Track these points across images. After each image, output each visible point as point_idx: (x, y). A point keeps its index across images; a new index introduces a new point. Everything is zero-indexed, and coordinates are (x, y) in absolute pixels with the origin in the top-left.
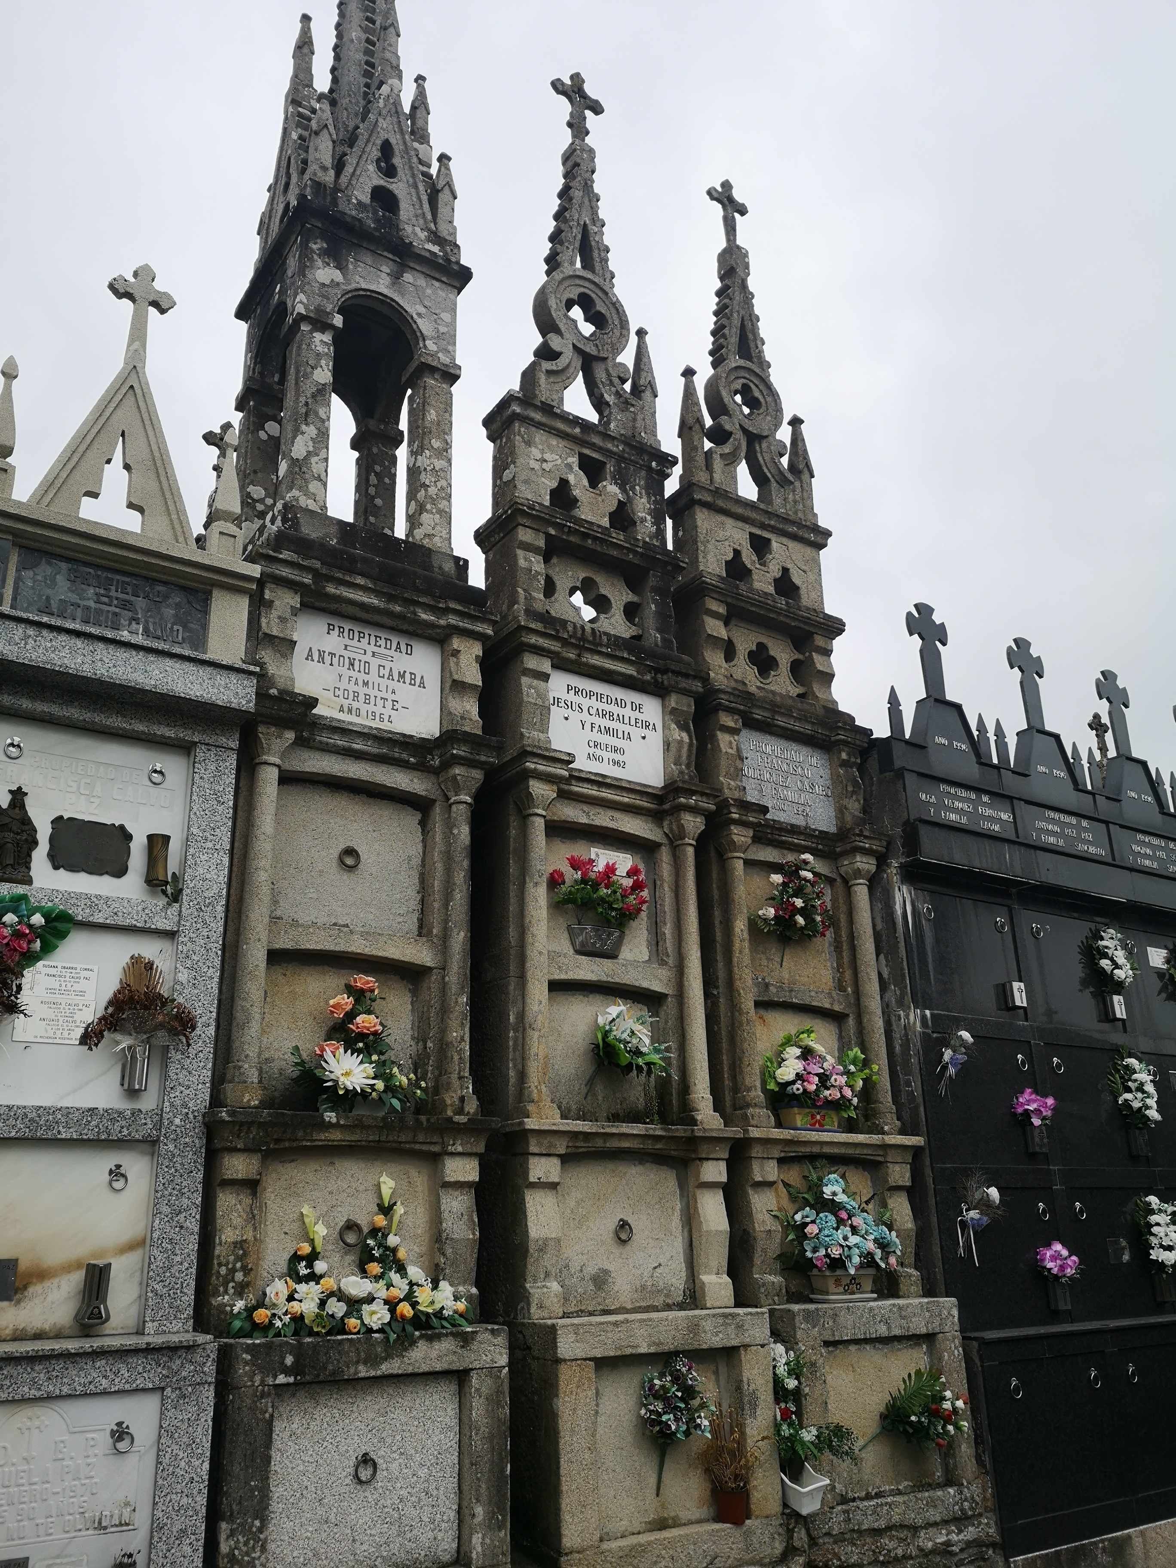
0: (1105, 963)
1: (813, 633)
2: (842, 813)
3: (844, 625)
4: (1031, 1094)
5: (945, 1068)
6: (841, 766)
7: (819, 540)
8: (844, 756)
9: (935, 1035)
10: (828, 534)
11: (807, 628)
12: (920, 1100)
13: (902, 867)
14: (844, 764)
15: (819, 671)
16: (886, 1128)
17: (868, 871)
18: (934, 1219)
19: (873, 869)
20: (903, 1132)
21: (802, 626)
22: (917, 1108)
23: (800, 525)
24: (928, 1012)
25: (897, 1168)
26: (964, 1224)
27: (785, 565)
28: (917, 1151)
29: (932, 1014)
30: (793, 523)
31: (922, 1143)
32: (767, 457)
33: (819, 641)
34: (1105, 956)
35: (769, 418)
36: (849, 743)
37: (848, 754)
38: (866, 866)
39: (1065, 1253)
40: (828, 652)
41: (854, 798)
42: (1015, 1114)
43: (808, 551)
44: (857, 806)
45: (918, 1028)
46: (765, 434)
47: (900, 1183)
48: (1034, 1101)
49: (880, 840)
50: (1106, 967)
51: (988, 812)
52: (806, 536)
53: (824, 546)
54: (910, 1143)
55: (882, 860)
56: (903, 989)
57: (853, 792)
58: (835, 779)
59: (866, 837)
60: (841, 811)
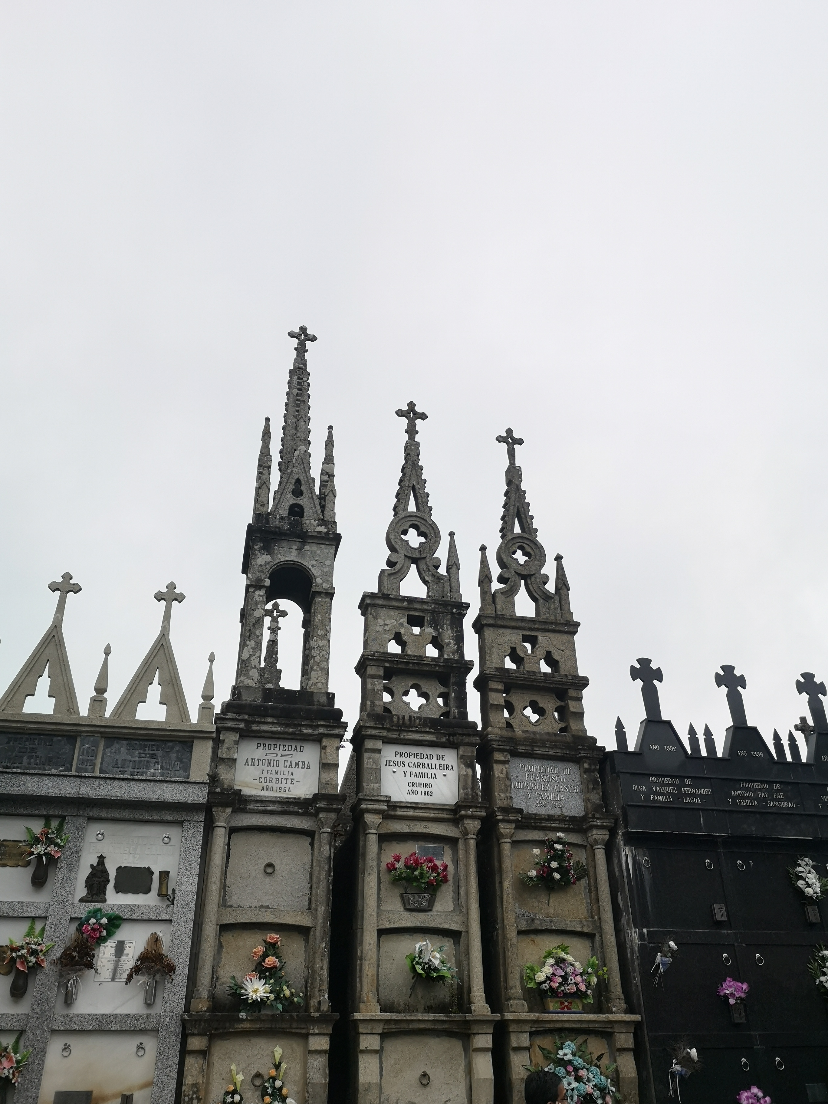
0: (801, 883)
1: (567, 689)
2: (587, 803)
3: (588, 680)
4: (730, 982)
5: (658, 967)
6: (585, 772)
7: (572, 629)
8: (586, 766)
9: (651, 945)
10: (578, 624)
11: (561, 686)
12: (640, 989)
13: (624, 834)
15: (572, 712)
16: (614, 1009)
17: (603, 840)
18: (651, 1071)
19: (607, 837)
20: (627, 1012)
21: (558, 686)
22: (639, 996)
23: (556, 624)
24: (645, 930)
25: (623, 1036)
26: (673, 1075)
27: (548, 649)
28: (637, 1026)
29: (648, 931)
30: (552, 623)
31: (640, 1019)
32: (535, 586)
33: (572, 693)
35: (536, 562)
36: (589, 757)
37: (590, 764)
38: (601, 837)
39: (760, 1094)
40: (580, 699)
41: (595, 791)
42: (719, 996)
43: (565, 637)
44: (597, 796)
45: (637, 941)
46: (532, 573)
47: (625, 1046)
48: (731, 987)
49: (609, 819)
50: (801, 886)
51: (690, 791)
52: (562, 629)
53: (575, 632)
54: (629, 1020)
55: (613, 832)
56: (628, 915)
57: (593, 789)
58: (582, 781)
59: (597, 818)
60: (587, 800)
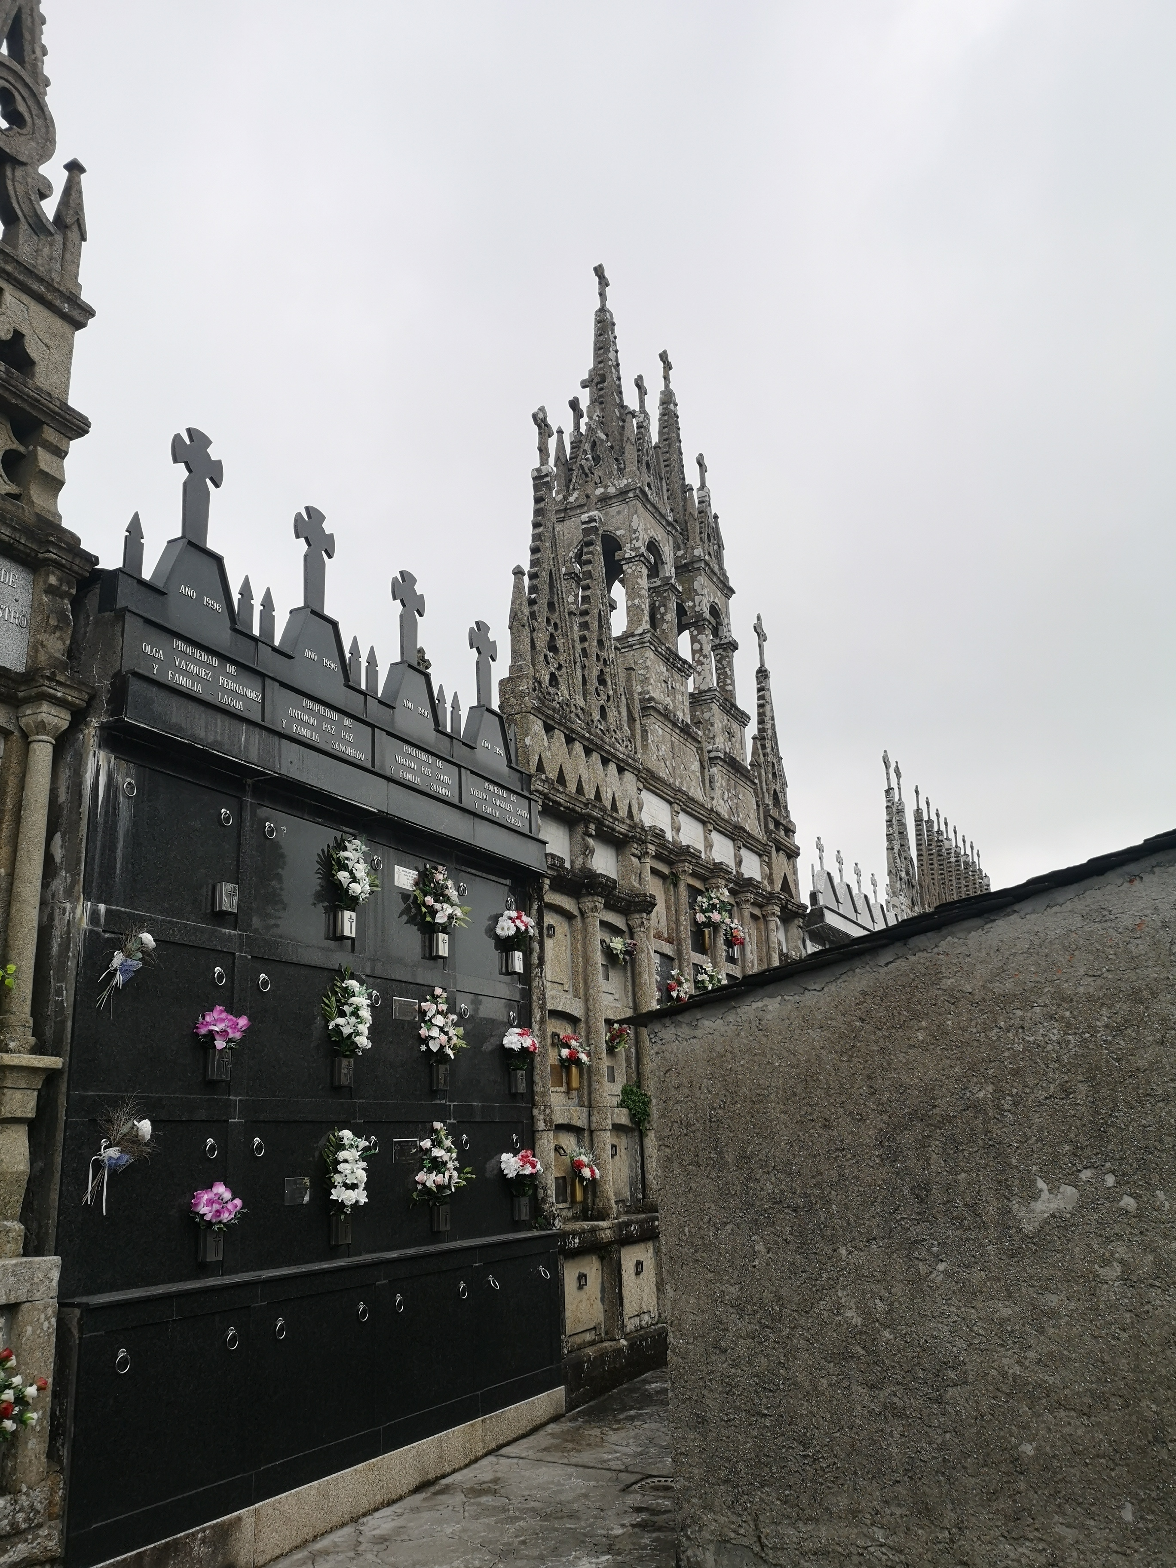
0: (343, 876)
1: (44, 423)
2: (37, 651)
3: (88, 425)
4: (222, 1012)
5: (112, 975)
6: (46, 592)
7: (76, 314)
8: (53, 580)
9: (107, 935)
10: (90, 313)
11: (34, 413)
12: (69, 1012)
13: (102, 727)
14: (50, 590)
15: (42, 472)
16: (12, 1045)
17: (56, 727)
18: (58, 1159)
19: (65, 725)
20: (37, 1050)
21: (28, 409)
22: (63, 1022)
23: (50, 286)
24: (102, 907)
25: (18, 1095)
26: (98, 1166)
27: (18, 328)
28: (51, 1075)
29: (107, 910)
30: (41, 280)
31: (60, 1066)
32: (20, 189)
33: (50, 434)
34: (345, 867)
35: (33, 144)
36: (63, 566)
37: (60, 580)
38: (55, 720)
39: (227, 1195)
40: (61, 454)
41: (58, 634)
42: (197, 1034)
43: (58, 324)
44: (59, 645)
45: (85, 924)
46: (23, 159)
47: (19, 1114)
48: (222, 1020)
49: (80, 691)
50: (342, 879)
51: (231, 685)
52: (58, 303)
53: (80, 325)
54: (41, 1065)
55: (79, 717)
56: (75, 876)
57: (56, 628)
58: (36, 607)
59: (59, 683)
60: (35, 647)
